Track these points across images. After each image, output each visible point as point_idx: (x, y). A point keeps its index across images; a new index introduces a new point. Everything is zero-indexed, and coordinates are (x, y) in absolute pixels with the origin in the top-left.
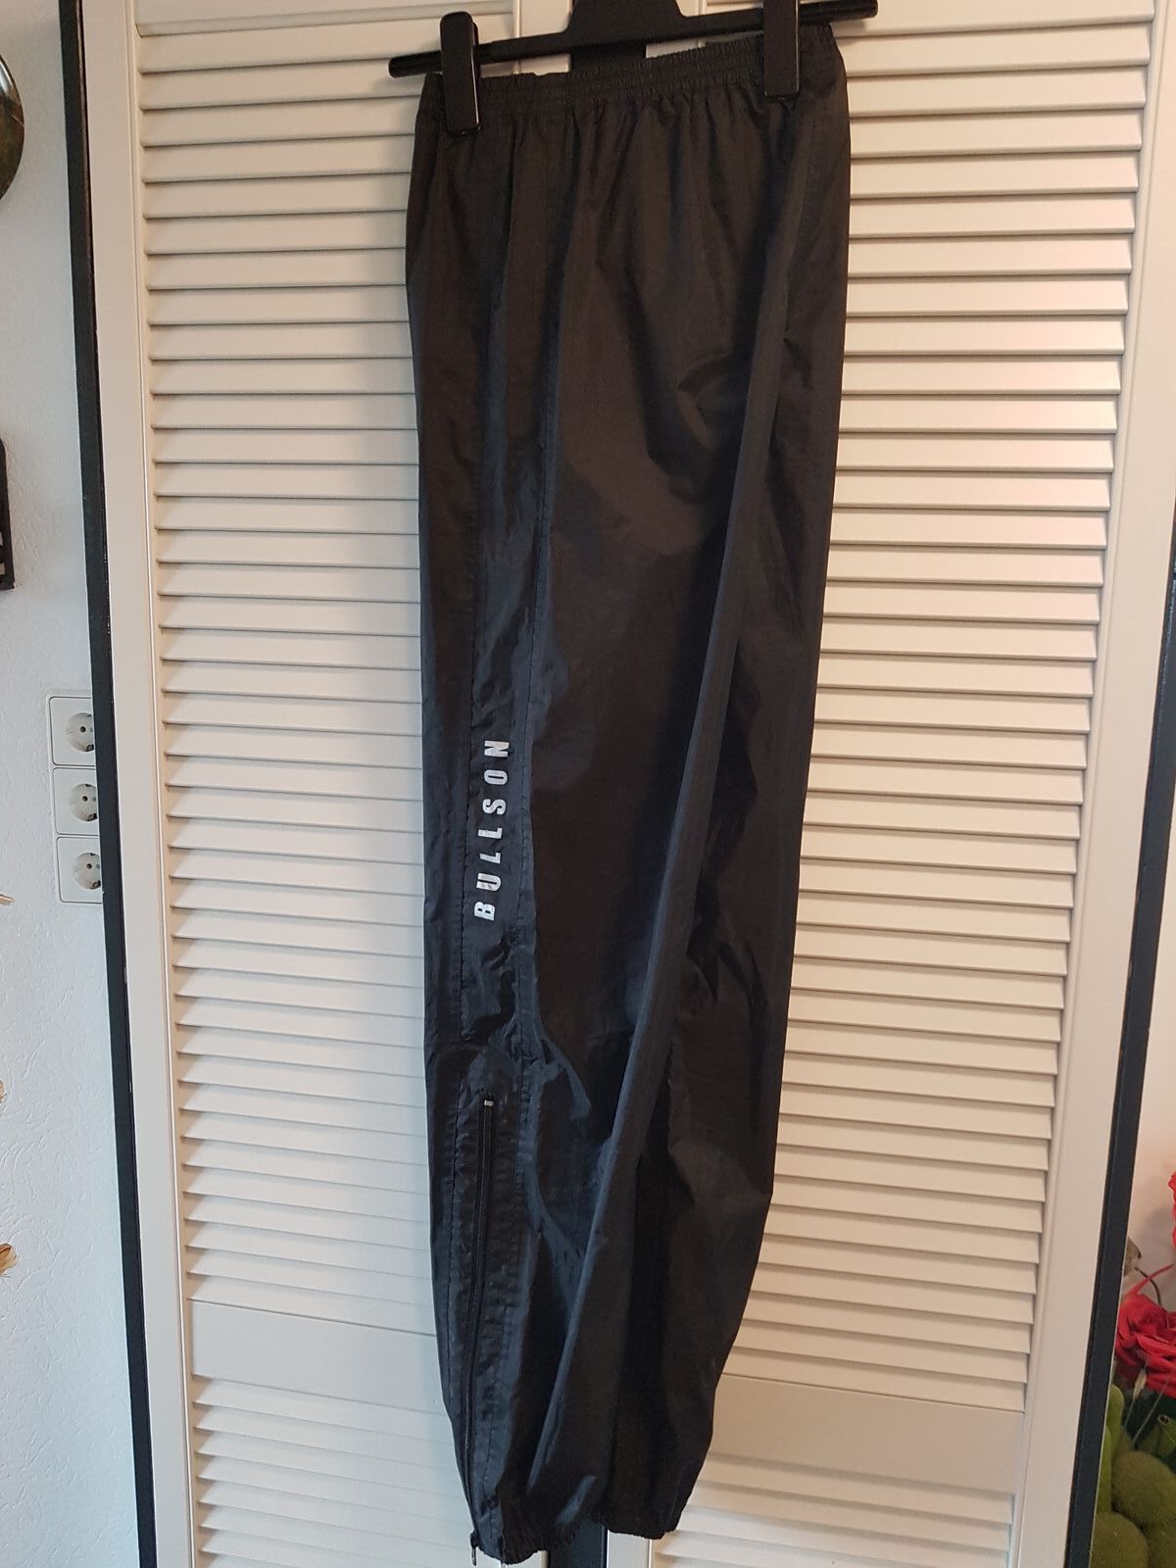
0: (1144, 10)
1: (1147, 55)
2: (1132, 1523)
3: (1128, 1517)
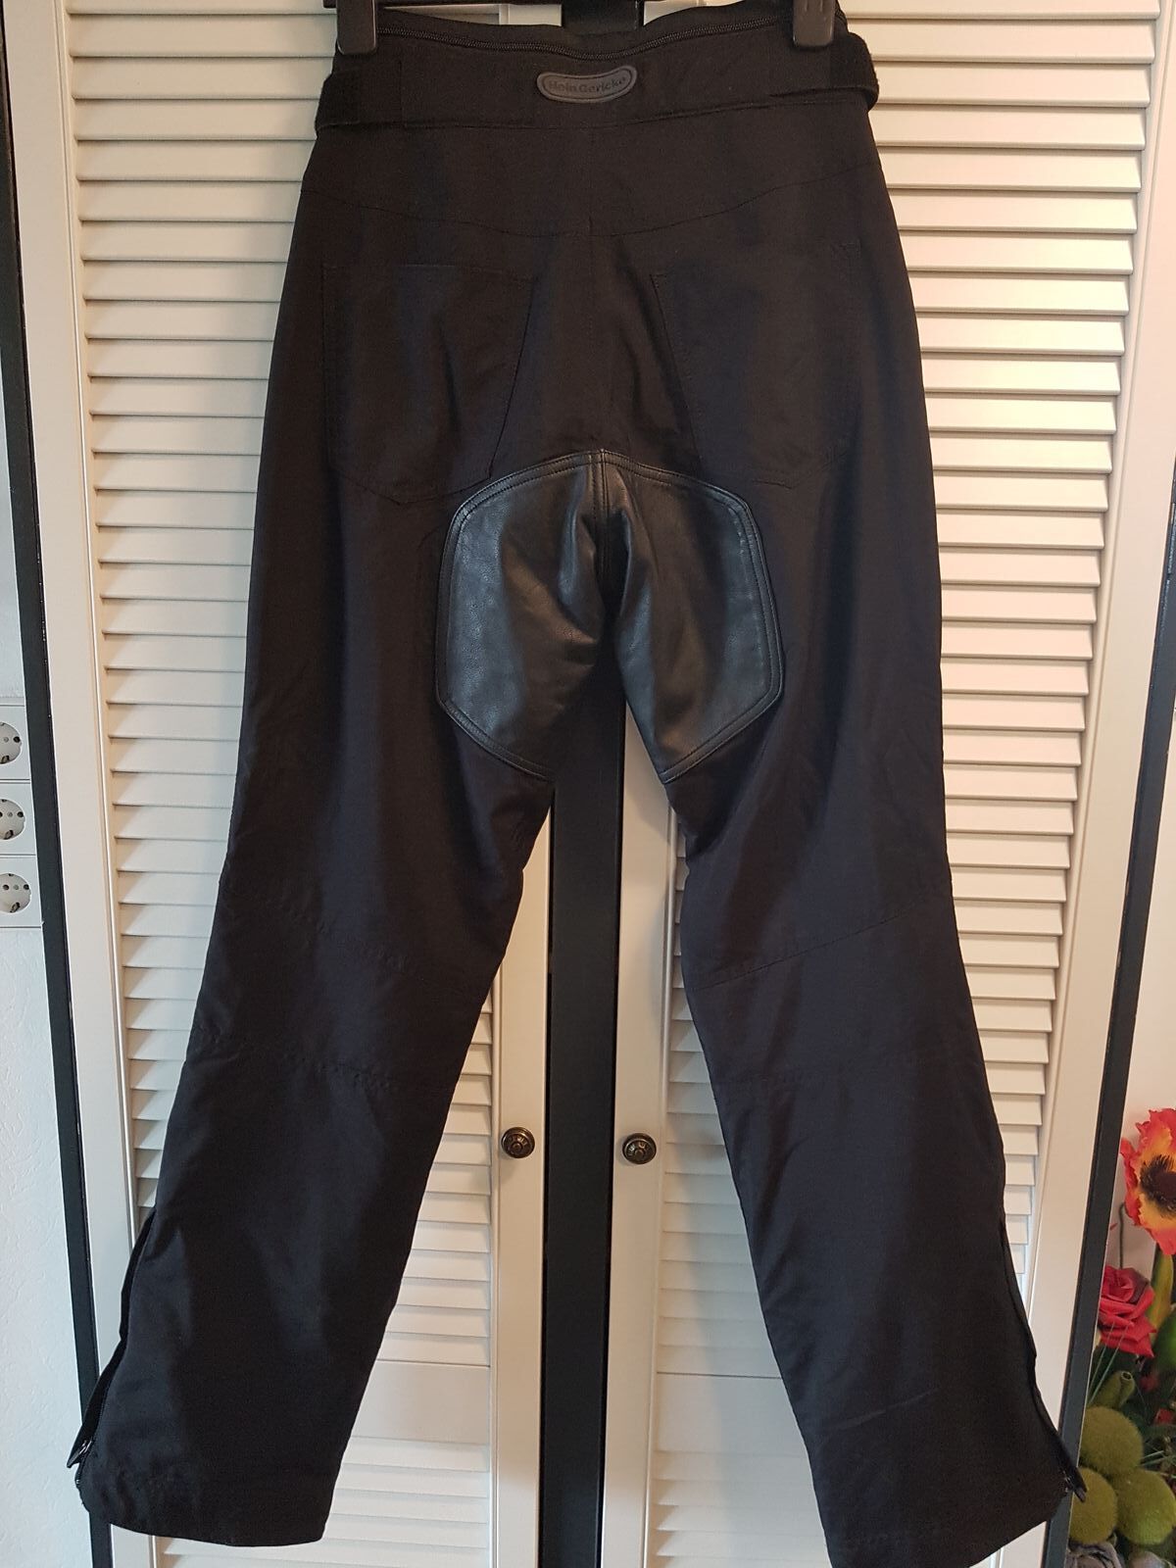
0: (1153, 9)
1: (1152, 55)
2: (1100, 1476)
3: (1095, 1470)
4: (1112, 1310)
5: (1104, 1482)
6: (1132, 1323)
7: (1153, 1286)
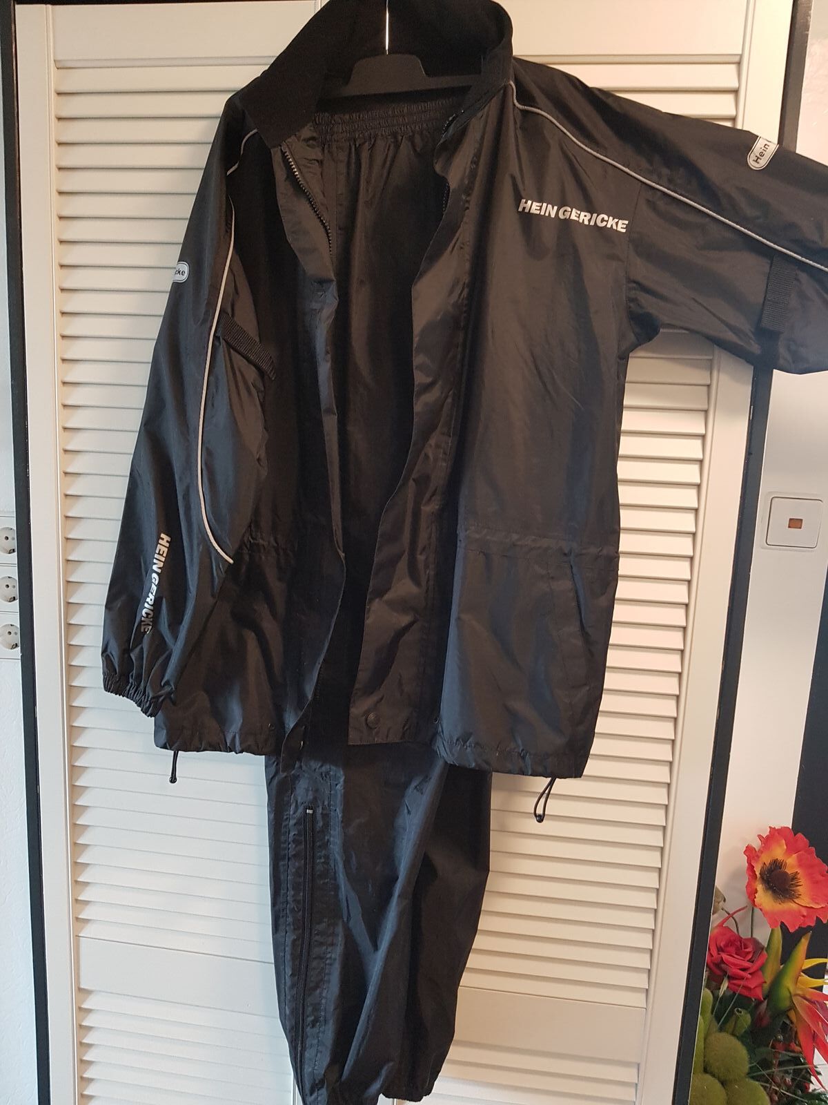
2: (717, 1081)
3: (714, 1076)
4: (735, 965)
5: (719, 1085)
6: (749, 976)
7: (766, 951)
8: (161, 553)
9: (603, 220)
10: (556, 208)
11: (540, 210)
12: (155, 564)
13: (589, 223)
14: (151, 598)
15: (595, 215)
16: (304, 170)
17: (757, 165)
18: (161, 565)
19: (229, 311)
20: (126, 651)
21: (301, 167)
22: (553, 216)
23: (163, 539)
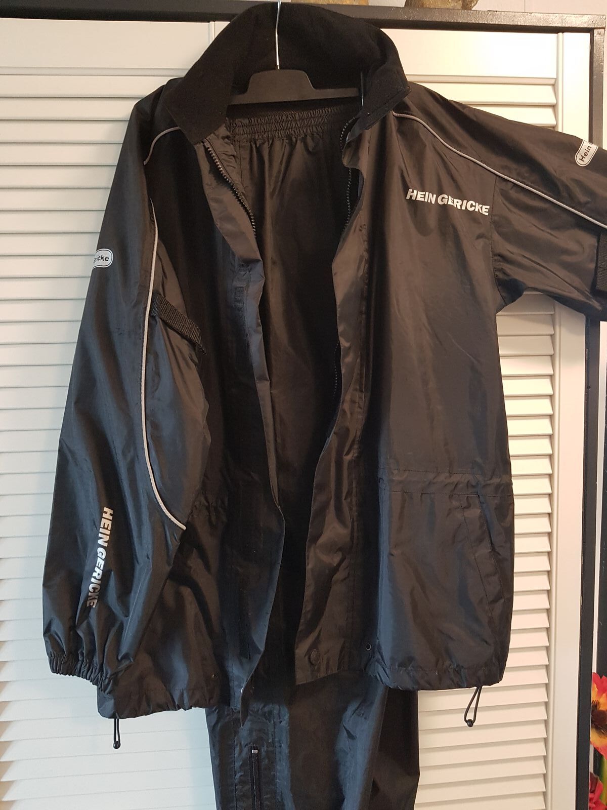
7: (601, 780)
8: (106, 526)
9: (472, 205)
10: (435, 196)
11: (424, 198)
12: (101, 538)
13: (461, 208)
14: (98, 573)
15: (465, 202)
16: (225, 164)
17: (582, 163)
18: (107, 538)
19: (161, 291)
20: (72, 629)
21: (223, 161)
22: (433, 202)
23: (106, 513)
